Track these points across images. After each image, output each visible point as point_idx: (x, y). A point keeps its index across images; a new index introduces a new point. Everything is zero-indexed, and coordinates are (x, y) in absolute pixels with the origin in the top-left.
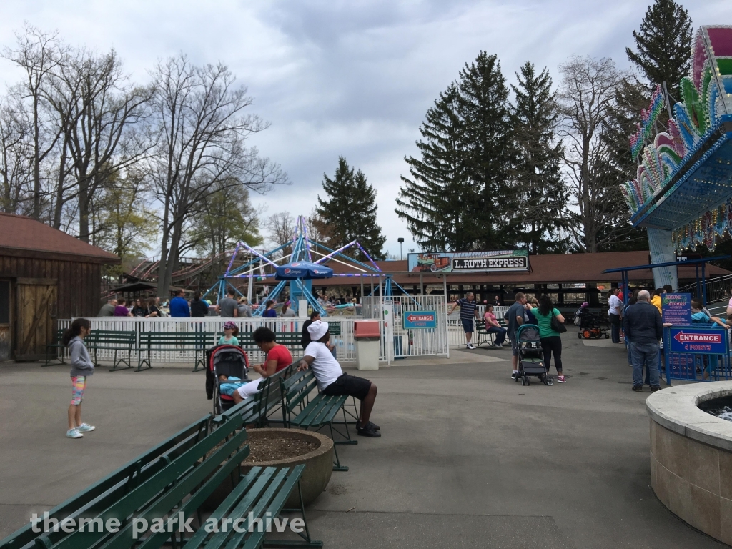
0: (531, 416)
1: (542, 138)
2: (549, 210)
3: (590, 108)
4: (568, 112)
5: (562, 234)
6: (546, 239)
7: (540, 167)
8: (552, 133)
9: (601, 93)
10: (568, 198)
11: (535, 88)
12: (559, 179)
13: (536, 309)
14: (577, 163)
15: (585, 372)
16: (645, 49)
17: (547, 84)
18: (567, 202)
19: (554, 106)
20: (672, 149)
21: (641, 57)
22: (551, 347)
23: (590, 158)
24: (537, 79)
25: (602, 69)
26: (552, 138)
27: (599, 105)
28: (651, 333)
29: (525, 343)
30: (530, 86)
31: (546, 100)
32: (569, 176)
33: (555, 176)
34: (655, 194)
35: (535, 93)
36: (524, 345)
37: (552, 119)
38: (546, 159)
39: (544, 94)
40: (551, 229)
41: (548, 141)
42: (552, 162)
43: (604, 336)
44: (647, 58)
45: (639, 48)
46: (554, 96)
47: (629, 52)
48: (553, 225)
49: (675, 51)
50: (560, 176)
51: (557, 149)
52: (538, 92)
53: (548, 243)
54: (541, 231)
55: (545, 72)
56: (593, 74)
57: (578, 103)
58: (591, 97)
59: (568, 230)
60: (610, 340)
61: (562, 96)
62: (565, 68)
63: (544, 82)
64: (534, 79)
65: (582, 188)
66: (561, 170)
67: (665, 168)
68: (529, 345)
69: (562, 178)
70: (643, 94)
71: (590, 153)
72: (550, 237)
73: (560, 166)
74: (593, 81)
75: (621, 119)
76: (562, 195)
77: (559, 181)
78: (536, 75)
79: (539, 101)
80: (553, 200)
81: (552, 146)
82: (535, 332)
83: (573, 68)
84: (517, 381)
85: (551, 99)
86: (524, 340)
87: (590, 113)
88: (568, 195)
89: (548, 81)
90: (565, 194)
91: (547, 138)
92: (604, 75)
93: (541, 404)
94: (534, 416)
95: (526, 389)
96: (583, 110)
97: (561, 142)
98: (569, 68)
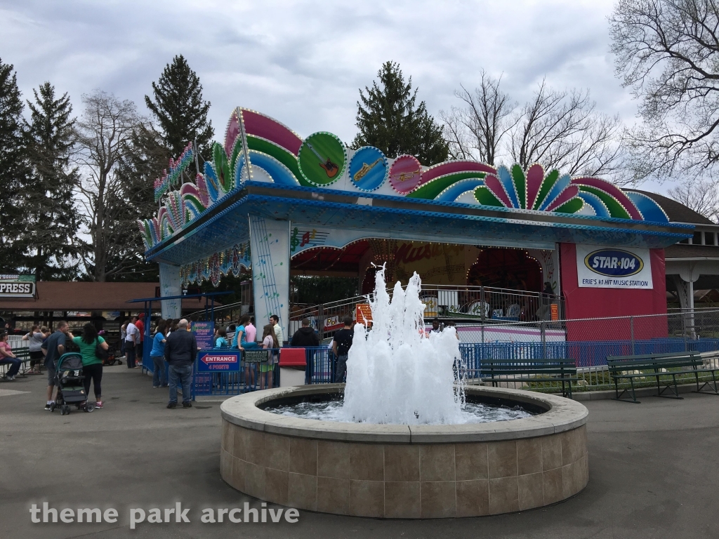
0: (89, 442)
1: (57, 162)
2: (58, 236)
3: (110, 143)
4: (87, 142)
5: (69, 261)
6: (51, 265)
7: (53, 191)
8: (67, 158)
9: (121, 132)
10: (79, 226)
11: (54, 110)
12: (71, 206)
13: (79, 338)
14: (92, 193)
15: (117, 396)
16: (161, 101)
17: (67, 110)
18: (78, 230)
19: (72, 132)
20: (197, 199)
21: (158, 108)
22: (92, 374)
23: (106, 190)
24: (57, 102)
25: (124, 110)
26: (67, 164)
27: (118, 142)
28: (187, 356)
29: (68, 372)
30: (49, 106)
31: (64, 125)
32: (82, 204)
33: (67, 202)
34: (174, 234)
35: (53, 115)
36: (66, 374)
37: (69, 145)
38: (60, 184)
39: (63, 118)
40: (59, 256)
41: (63, 166)
42: (66, 188)
43: (117, 362)
44: (163, 110)
45: (157, 98)
46: (74, 123)
47: (148, 100)
48: (61, 251)
49: (187, 110)
50: (73, 203)
51: (71, 175)
52: (57, 115)
53: (54, 270)
54: (47, 256)
55: (66, 98)
56: (115, 111)
57: (99, 136)
58: (112, 133)
59: (77, 258)
60: (126, 366)
61: (83, 126)
62: (88, 99)
63: (63, 107)
64: (54, 101)
65: (96, 218)
66: (74, 197)
67: (188, 213)
68: (72, 373)
69: (75, 205)
70: (156, 140)
71: (106, 185)
72: (57, 264)
73: (73, 192)
74: (114, 118)
75: (136, 159)
76: (73, 221)
77: (72, 208)
78: (57, 97)
79: (57, 124)
80: (63, 226)
81: (68, 171)
82: (78, 360)
83: (96, 101)
84: (53, 411)
85: (70, 125)
86: (66, 369)
87: (110, 148)
88: (79, 223)
89: (68, 107)
90: (76, 221)
91: (62, 163)
92: (125, 115)
93: (92, 430)
94: (92, 441)
95: (67, 418)
96: (103, 143)
97: (77, 169)
98: (93, 101)
